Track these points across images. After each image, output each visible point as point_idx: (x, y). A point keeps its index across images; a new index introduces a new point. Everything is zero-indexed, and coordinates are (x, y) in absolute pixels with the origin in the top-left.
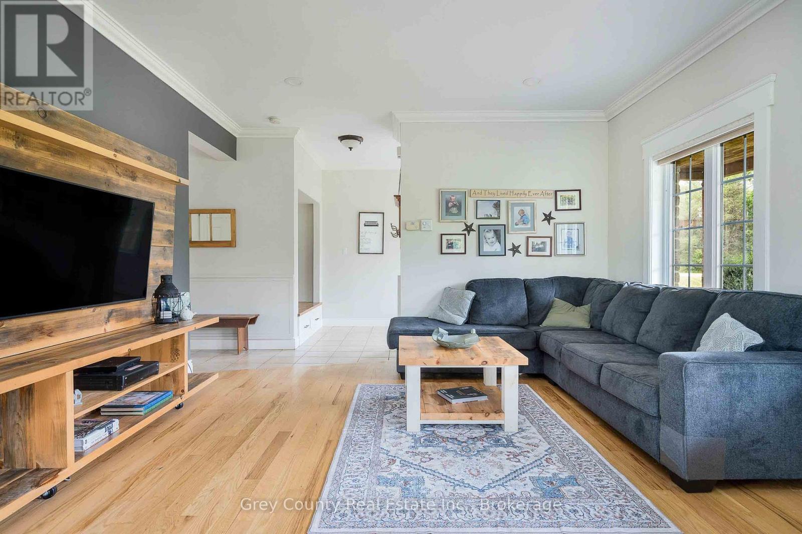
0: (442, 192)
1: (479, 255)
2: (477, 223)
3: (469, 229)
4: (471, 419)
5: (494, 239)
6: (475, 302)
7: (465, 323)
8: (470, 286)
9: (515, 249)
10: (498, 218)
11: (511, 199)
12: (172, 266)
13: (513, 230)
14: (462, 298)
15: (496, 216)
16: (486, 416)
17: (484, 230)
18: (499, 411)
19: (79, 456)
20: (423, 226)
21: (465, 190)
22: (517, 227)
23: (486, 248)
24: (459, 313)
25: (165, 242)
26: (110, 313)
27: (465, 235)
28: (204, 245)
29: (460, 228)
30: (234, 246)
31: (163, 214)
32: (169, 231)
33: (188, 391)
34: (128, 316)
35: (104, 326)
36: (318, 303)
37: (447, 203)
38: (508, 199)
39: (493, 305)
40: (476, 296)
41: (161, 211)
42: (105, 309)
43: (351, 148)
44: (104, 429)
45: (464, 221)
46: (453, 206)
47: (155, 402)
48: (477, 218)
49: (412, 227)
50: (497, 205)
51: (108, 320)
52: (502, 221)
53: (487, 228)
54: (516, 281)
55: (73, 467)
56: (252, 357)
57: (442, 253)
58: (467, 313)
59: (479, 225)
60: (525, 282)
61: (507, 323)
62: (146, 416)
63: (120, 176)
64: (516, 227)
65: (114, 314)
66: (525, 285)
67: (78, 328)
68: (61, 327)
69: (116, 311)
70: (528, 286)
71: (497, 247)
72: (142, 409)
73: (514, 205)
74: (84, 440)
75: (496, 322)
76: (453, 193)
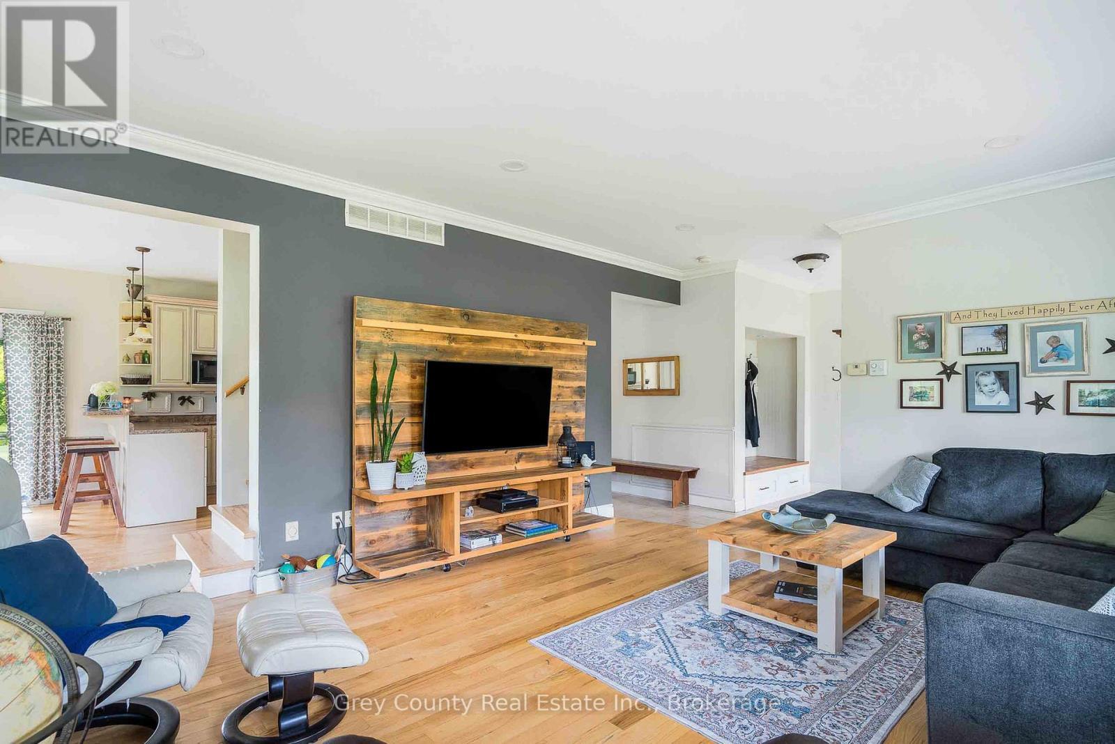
0: (901, 320)
1: (967, 411)
2: (962, 361)
3: (949, 371)
4: (776, 618)
5: (996, 387)
6: (938, 481)
7: (921, 511)
8: (937, 458)
9: (1041, 403)
10: (1006, 352)
11: (1027, 320)
12: (584, 417)
13: (1035, 369)
14: (919, 472)
15: (1000, 349)
16: (794, 621)
17: (977, 373)
18: (812, 620)
19: (463, 550)
20: (871, 369)
21: (941, 314)
22: (1044, 365)
23: (980, 400)
24: (911, 495)
25: (576, 397)
26: (520, 456)
27: (941, 380)
28: (651, 393)
29: (934, 369)
30: (677, 393)
31: (573, 373)
32: (580, 387)
33: (573, 527)
34: (537, 458)
35: (515, 465)
36: (802, 462)
37: (911, 334)
38: (1023, 321)
39: (968, 489)
40: (940, 474)
41: (571, 371)
42: (515, 452)
43: (811, 270)
44: (488, 538)
45: (941, 359)
46: (920, 340)
47: (538, 529)
48: (963, 355)
49: (857, 371)
50: (1002, 332)
51: (517, 461)
52: (1014, 355)
53: (981, 370)
54: (1026, 455)
55: (457, 557)
56: (692, 513)
57: (902, 407)
58: (923, 496)
59: (966, 366)
60: (1043, 458)
61: (991, 521)
62: (527, 537)
63: (529, 348)
64: (1040, 365)
65: (524, 456)
66: (1043, 464)
67: (493, 464)
68: (480, 463)
69: (525, 454)
70: (1047, 466)
71: (1002, 399)
72: (525, 532)
73: (1034, 331)
74: (472, 541)
75: (970, 516)
76: (919, 321)
